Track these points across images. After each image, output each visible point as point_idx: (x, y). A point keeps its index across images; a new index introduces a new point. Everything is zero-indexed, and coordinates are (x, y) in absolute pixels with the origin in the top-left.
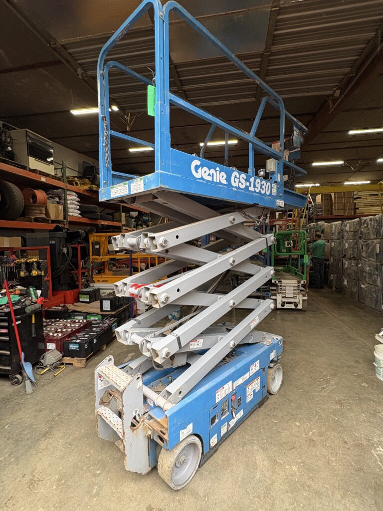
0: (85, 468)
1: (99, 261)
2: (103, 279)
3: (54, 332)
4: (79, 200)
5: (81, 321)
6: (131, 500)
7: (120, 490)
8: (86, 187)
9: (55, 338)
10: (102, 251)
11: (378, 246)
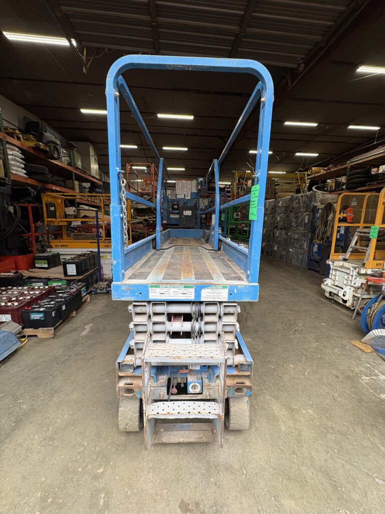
0: (80, 470)
1: (56, 224)
2: (63, 244)
3: (6, 301)
4: (23, 157)
5: (41, 287)
6: (155, 501)
7: (138, 489)
8: (32, 144)
9: (10, 308)
10: (58, 214)
11: (307, 217)
